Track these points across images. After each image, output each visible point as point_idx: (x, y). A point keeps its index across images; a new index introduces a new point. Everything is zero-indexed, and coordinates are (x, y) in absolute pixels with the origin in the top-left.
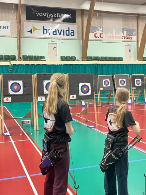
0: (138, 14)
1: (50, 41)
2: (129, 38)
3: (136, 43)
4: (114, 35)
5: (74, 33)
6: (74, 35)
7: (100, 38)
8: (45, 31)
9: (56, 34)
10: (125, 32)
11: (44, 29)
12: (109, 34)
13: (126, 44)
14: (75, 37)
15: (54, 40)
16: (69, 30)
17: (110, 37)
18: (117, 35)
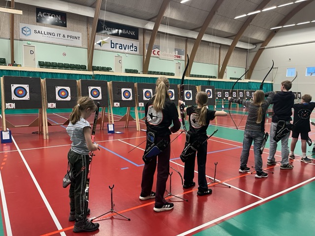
0: (187, 37)
1: (116, 54)
2: (180, 57)
3: (184, 62)
4: (168, 53)
5: (136, 49)
6: (136, 51)
7: (157, 55)
8: (113, 44)
9: (122, 49)
10: (177, 52)
11: (112, 43)
12: (165, 53)
13: (177, 62)
14: (138, 52)
15: (120, 54)
16: (132, 46)
17: (165, 55)
18: (170, 54)
